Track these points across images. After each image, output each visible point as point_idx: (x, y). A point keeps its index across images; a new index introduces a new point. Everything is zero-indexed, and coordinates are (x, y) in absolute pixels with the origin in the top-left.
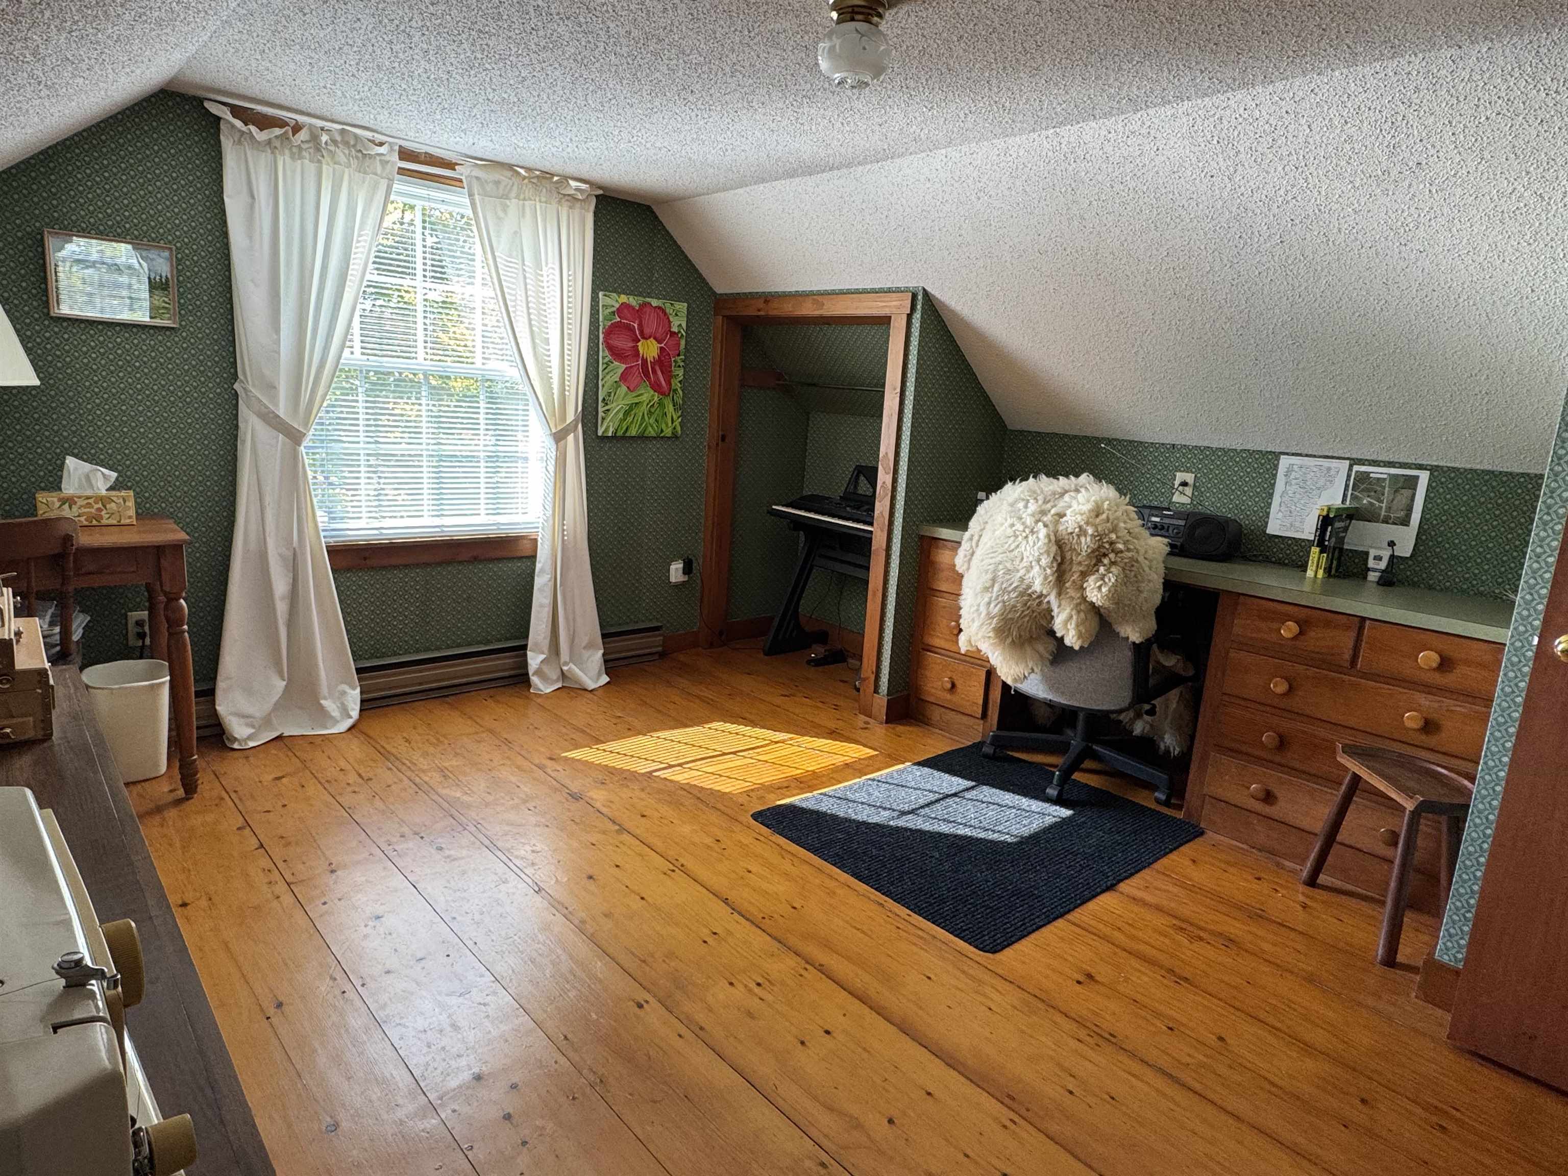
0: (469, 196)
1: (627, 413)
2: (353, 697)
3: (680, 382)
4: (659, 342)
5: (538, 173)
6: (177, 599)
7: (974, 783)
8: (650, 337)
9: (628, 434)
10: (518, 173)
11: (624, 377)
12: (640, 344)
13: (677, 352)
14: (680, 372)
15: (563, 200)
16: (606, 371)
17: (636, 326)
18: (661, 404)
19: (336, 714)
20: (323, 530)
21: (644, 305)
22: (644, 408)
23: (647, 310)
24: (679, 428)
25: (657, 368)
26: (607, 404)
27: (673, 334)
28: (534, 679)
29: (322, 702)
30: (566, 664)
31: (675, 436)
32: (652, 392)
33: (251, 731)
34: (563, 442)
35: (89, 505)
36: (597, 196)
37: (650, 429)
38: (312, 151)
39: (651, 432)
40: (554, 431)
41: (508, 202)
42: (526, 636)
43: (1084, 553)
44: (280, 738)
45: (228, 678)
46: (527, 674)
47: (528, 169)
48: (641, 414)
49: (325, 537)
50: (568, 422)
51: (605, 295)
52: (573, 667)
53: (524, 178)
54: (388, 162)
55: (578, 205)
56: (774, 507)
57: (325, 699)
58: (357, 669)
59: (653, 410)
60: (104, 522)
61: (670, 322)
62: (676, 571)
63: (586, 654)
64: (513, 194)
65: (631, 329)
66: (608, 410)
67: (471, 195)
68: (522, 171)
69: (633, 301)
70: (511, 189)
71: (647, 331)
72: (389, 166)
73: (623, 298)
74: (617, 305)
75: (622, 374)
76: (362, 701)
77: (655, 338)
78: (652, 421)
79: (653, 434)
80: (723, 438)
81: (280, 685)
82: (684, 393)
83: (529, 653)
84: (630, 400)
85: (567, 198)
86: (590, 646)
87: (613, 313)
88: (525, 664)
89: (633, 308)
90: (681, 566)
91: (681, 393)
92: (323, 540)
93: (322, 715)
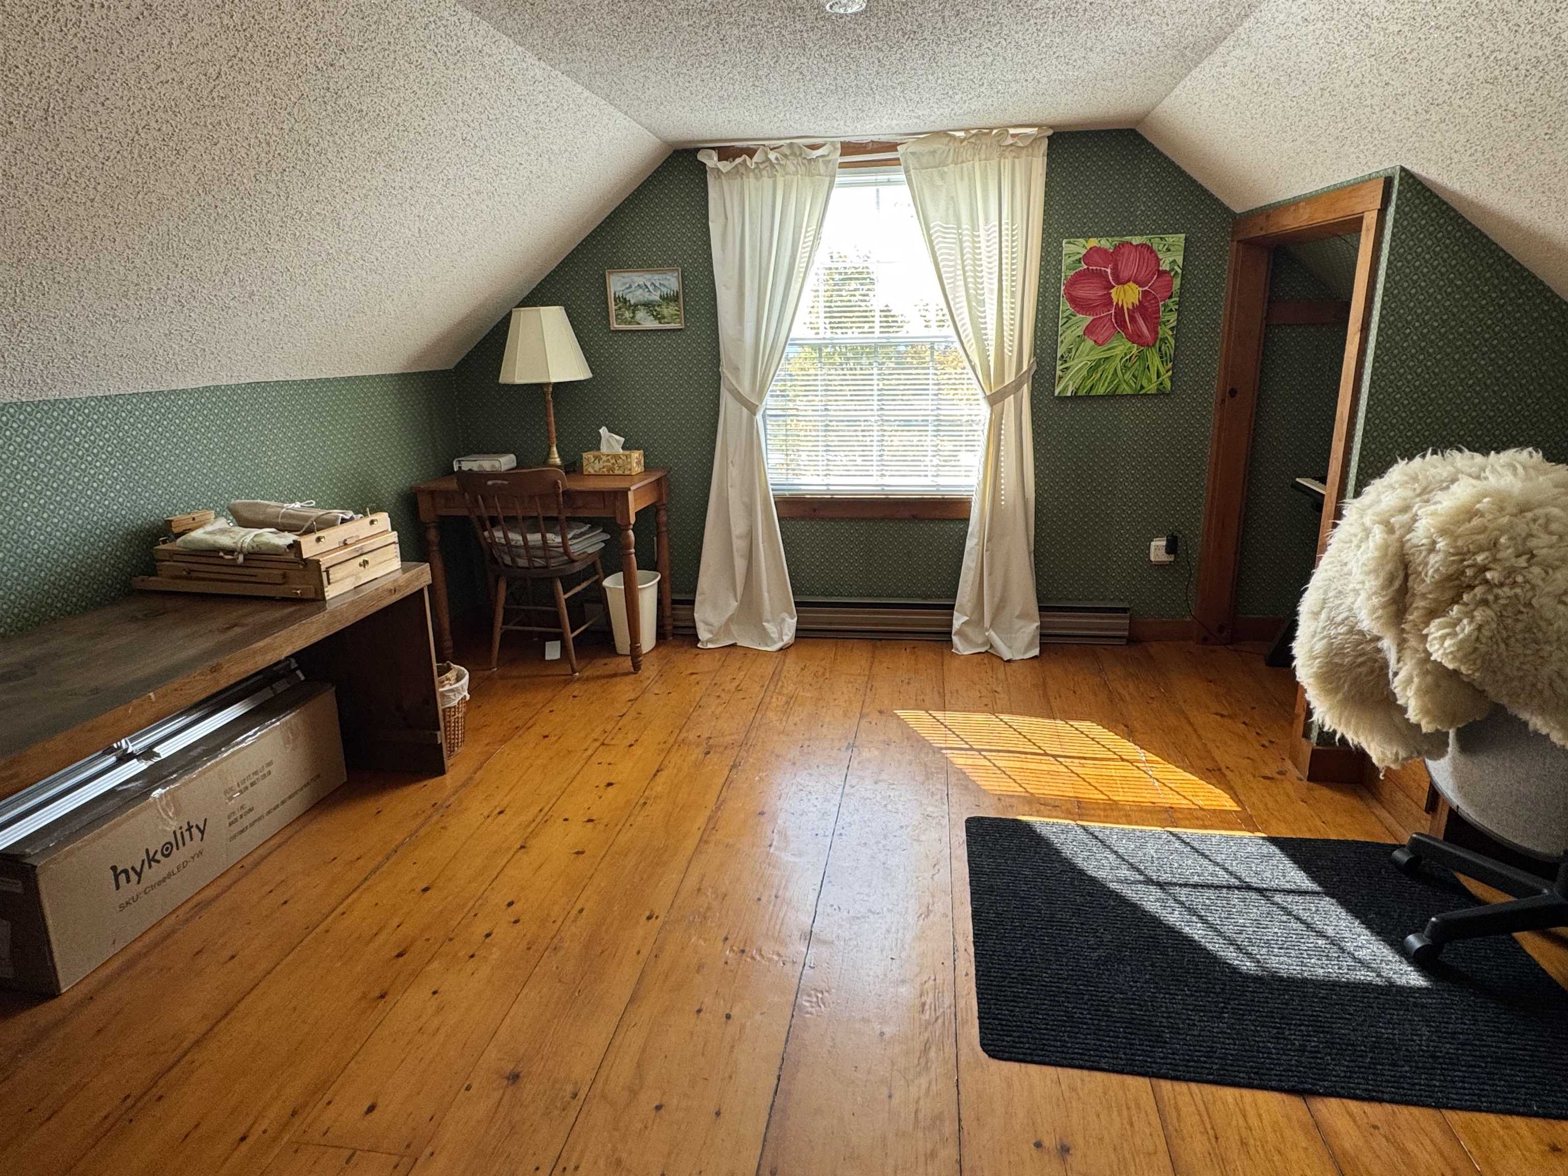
0: (906, 173)
1: (1093, 369)
2: (791, 624)
3: (1172, 329)
4: (1140, 285)
5: (974, 132)
6: (628, 530)
7: (1318, 889)
8: (1128, 281)
9: (1093, 393)
10: (954, 137)
11: (1089, 331)
12: (1113, 291)
13: (1169, 294)
14: (1173, 318)
15: (1007, 154)
16: (1067, 325)
17: (1109, 271)
18: (1141, 356)
19: (775, 636)
20: (772, 484)
21: (1117, 248)
22: (1117, 364)
23: (1126, 250)
24: (1168, 384)
25: (1138, 316)
26: (1066, 361)
27: (1162, 273)
28: (955, 639)
29: (765, 624)
30: (987, 630)
31: (1161, 393)
32: (1129, 344)
33: (710, 636)
34: (999, 405)
35: (608, 461)
36: (1049, 137)
37: (1125, 386)
38: (768, 168)
39: (1125, 389)
40: (988, 393)
41: (946, 169)
42: (954, 596)
43: (1428, 580)
44: (734, 645)
45: (703, 594)
46: (950, 633)
47: (967, 130)
48: (1112, 371)
49: (773, 490)
50: (1006, 383)
51: (1069, 243)
52: (993, 633)
53: (962, 141)
54: (830, 161)
55: (1024, 152)
56: (1297, 480)
57: (768, 621)
58: (796, 603)
59: (1129, 365)
60: (616, 472)
61: (1158, 260)
62: (1158, 549)
63: (1018, 623)
64: (950, 159)
65: (1102, 275)
66: (1067, 368)
67: (907, 172)
68: (958, 134)
69: (1105, 243)
70: (947, 156)
71: (1125, 274)
72: (831, 165)
73: (1093, 242)
74: (1084, 251)
75: (1087, 328)
76: (797, 630)
77: (1136, 282)
78: (1128, 376)
79: (1129, 391)
80: (1233, 393)
81: (735, 604)
82: (1176, 340)
83: (955, 613)
84: (1099, 354)
85: (1010, 149)
86: (1023, 616)
87: (1079, 261)
88: (951, 625)
89: (1105, 251)
90: (1164, 543)
91: (1173, 342)
92: (771, 493)
93: (764, 636)
